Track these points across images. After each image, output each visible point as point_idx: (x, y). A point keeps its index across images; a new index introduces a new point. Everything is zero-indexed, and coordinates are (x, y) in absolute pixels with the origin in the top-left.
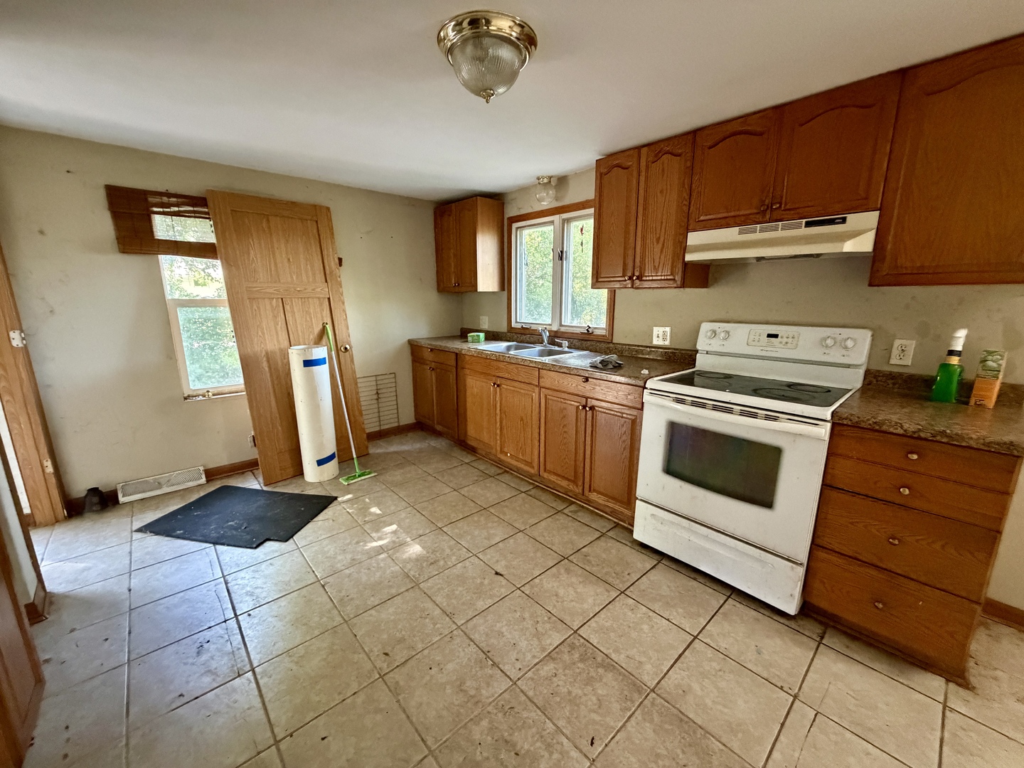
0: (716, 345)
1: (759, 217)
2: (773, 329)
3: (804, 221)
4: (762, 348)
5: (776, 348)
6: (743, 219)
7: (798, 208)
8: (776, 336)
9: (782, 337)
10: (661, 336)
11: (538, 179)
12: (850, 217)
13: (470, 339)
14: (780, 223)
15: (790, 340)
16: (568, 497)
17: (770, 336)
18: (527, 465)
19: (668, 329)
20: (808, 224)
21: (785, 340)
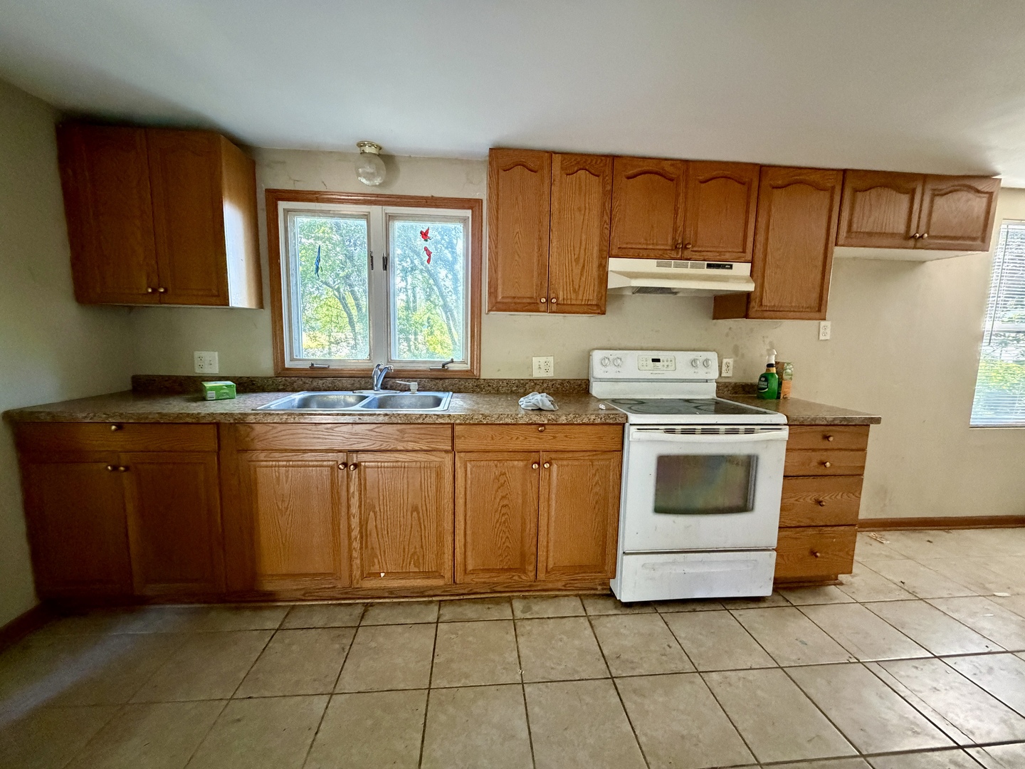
0: (611, 373)
1: (674, 254)
2: (656, 355)
3: (706, 262)
4: (651, 372)
5: (661, 371)
6: (660, 252)
7: (704, 251)
8: (658, 360)
9: (663, 361)
10: (543, 367)
11: (361, 145)
12: (735, 265)
13: (210, 394)
14: (690, 262)
15: (669, 363)
16: (499, 595)
17: (654, 360)
18: (428, 578)
19: (551, 359)
20: (709, 266)
21: (666, 364)
